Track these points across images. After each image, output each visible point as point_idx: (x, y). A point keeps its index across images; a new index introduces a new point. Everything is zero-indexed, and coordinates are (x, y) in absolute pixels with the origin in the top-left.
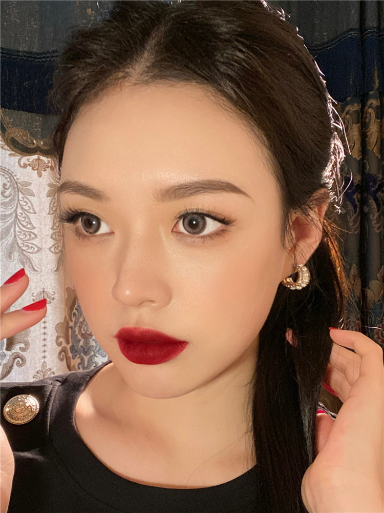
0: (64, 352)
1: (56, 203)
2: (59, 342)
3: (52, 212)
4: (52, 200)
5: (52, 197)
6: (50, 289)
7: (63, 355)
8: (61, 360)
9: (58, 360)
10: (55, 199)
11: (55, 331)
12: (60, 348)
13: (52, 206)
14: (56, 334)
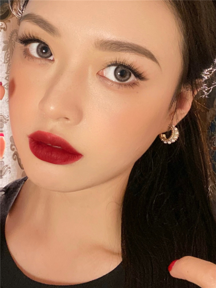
0: (16, 155)
1: (9, 55)
2: (13, 148)
3: (6, 61)
4: (6, 53)
5: (6, 51)
6: (5, 114)
7: (15, 157)
8: (15, 160)
9: (13, 160)
10: (8, 52)
11: (9, 141)
12: (13, 152)
13: (6, 57)
14: (11, 143)
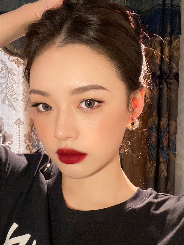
0: (29, 146)
2: (26, 142)
6: (22, 118)
7: (28, 148)
9: (26, 150)
12: (27, 145)
14: (25, 138)
